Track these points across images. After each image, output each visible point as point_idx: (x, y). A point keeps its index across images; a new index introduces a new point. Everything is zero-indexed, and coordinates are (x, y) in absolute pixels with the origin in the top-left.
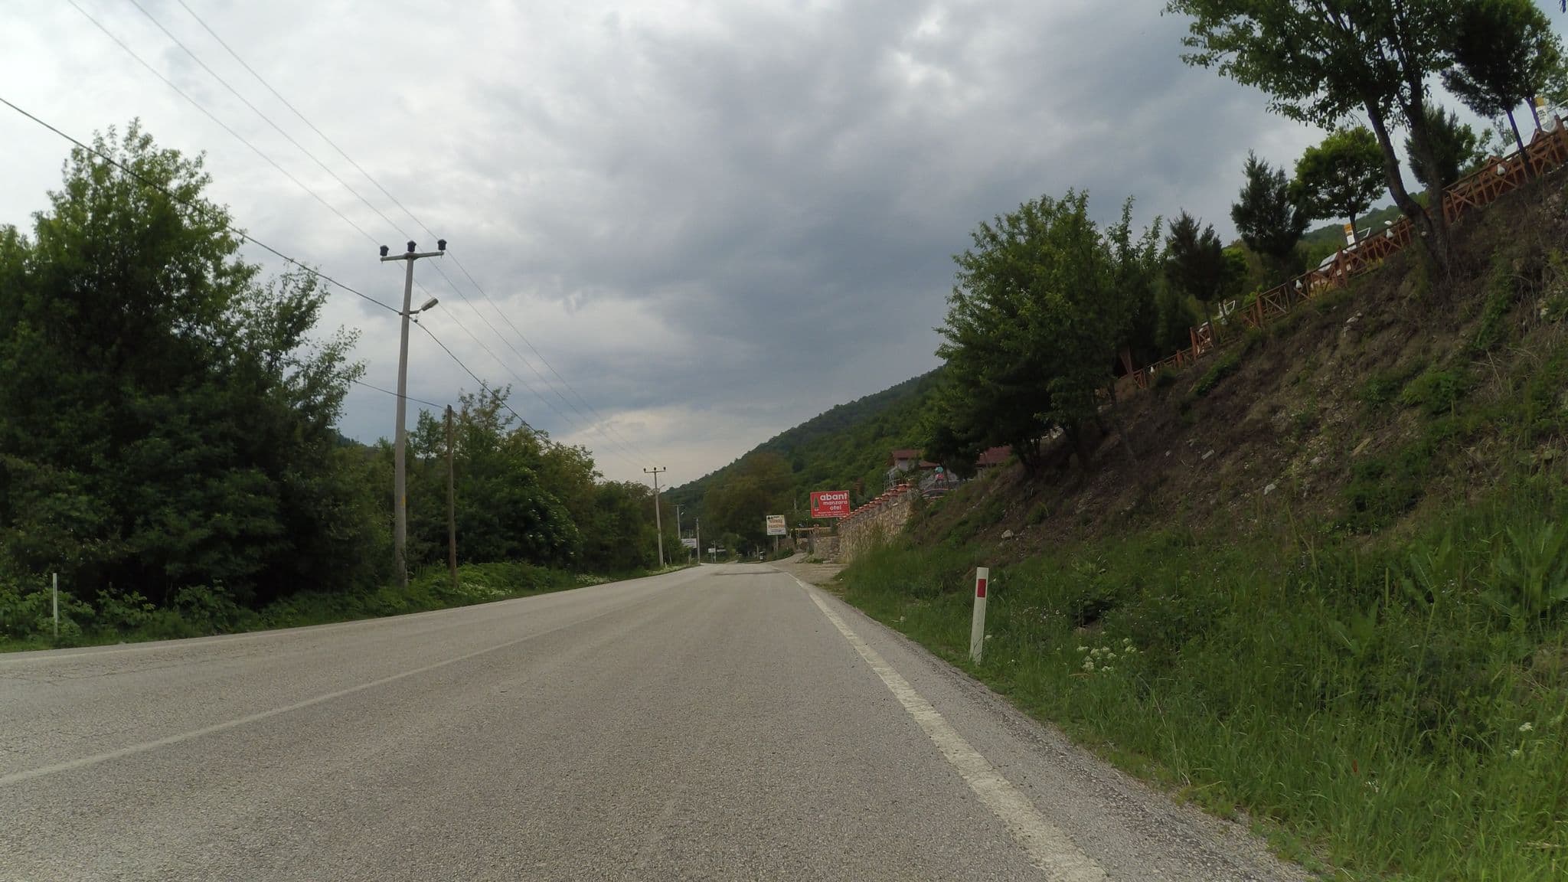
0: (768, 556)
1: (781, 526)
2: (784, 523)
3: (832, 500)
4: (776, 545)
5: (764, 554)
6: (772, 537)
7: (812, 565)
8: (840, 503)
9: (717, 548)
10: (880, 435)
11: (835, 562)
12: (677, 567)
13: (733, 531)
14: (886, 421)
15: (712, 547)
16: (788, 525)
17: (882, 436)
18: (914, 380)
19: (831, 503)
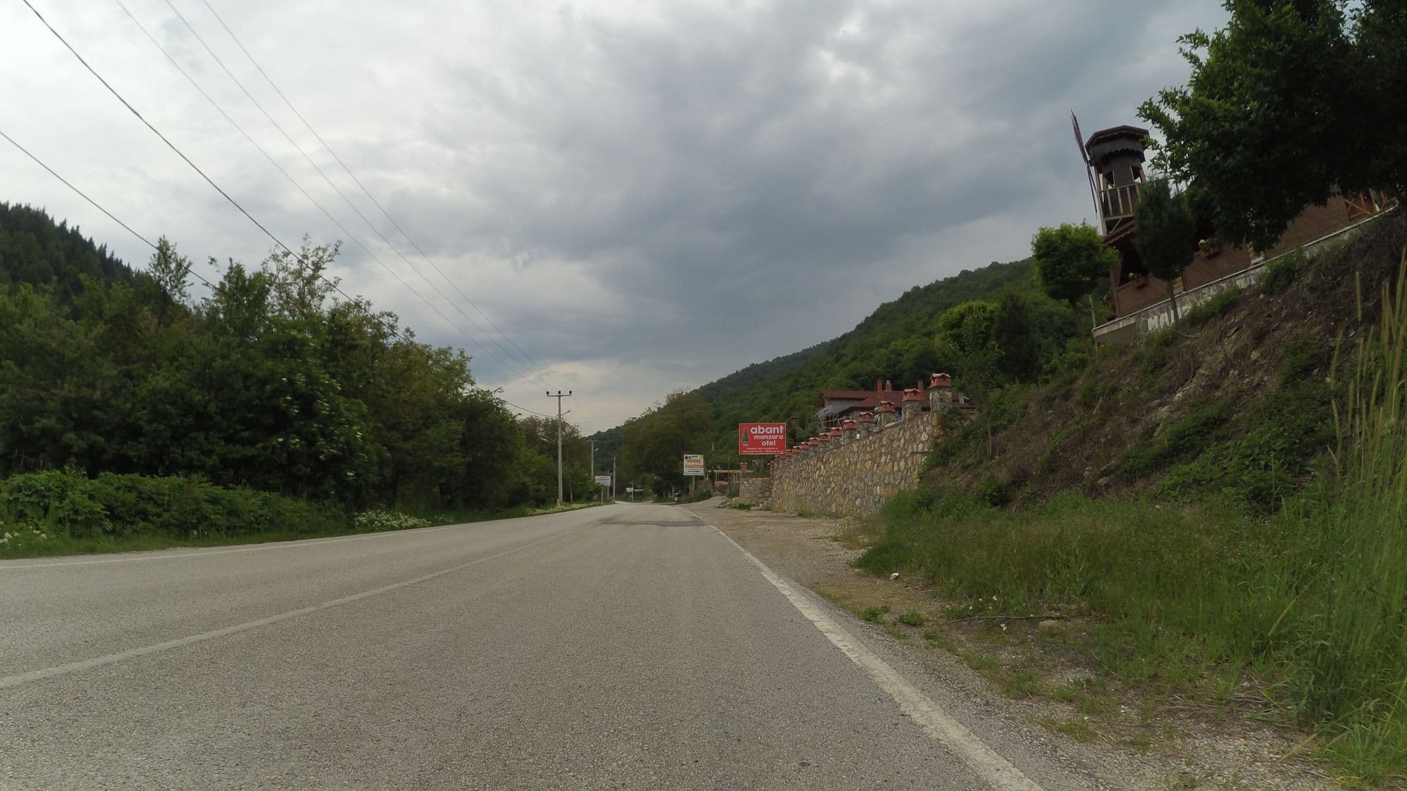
0: (682, 499)
1: (700, 467)
2: (702, 463)
3: (765, 434)
4: (692, 487)
5: (679, 496)
6: (689, 478)
7: (736, 511)
8: (775, 437)
9: (635, 488)
10: (795, 387)
11: (767, 509)
12: (578, 506)
13: (649, 470)
14: (800, 375)
15: (630, 486)
16: (707, 466)
17: (797, 389)
18: (823, 344)
19: (763, 437)
